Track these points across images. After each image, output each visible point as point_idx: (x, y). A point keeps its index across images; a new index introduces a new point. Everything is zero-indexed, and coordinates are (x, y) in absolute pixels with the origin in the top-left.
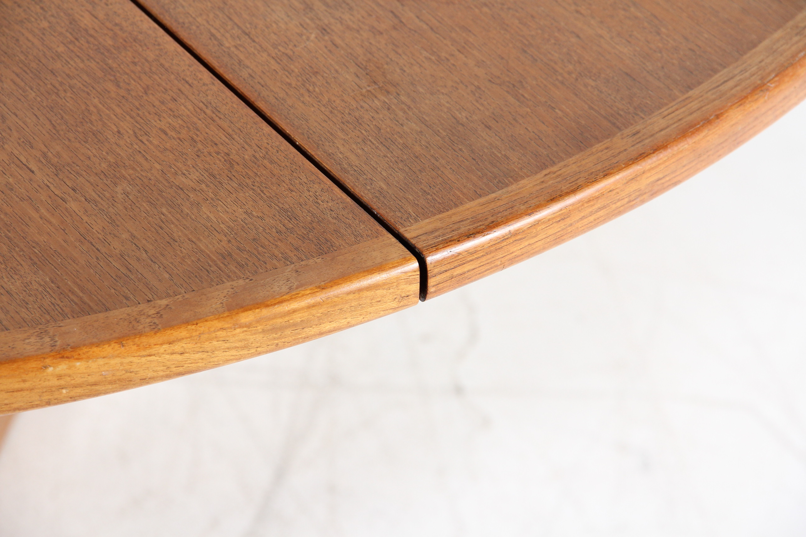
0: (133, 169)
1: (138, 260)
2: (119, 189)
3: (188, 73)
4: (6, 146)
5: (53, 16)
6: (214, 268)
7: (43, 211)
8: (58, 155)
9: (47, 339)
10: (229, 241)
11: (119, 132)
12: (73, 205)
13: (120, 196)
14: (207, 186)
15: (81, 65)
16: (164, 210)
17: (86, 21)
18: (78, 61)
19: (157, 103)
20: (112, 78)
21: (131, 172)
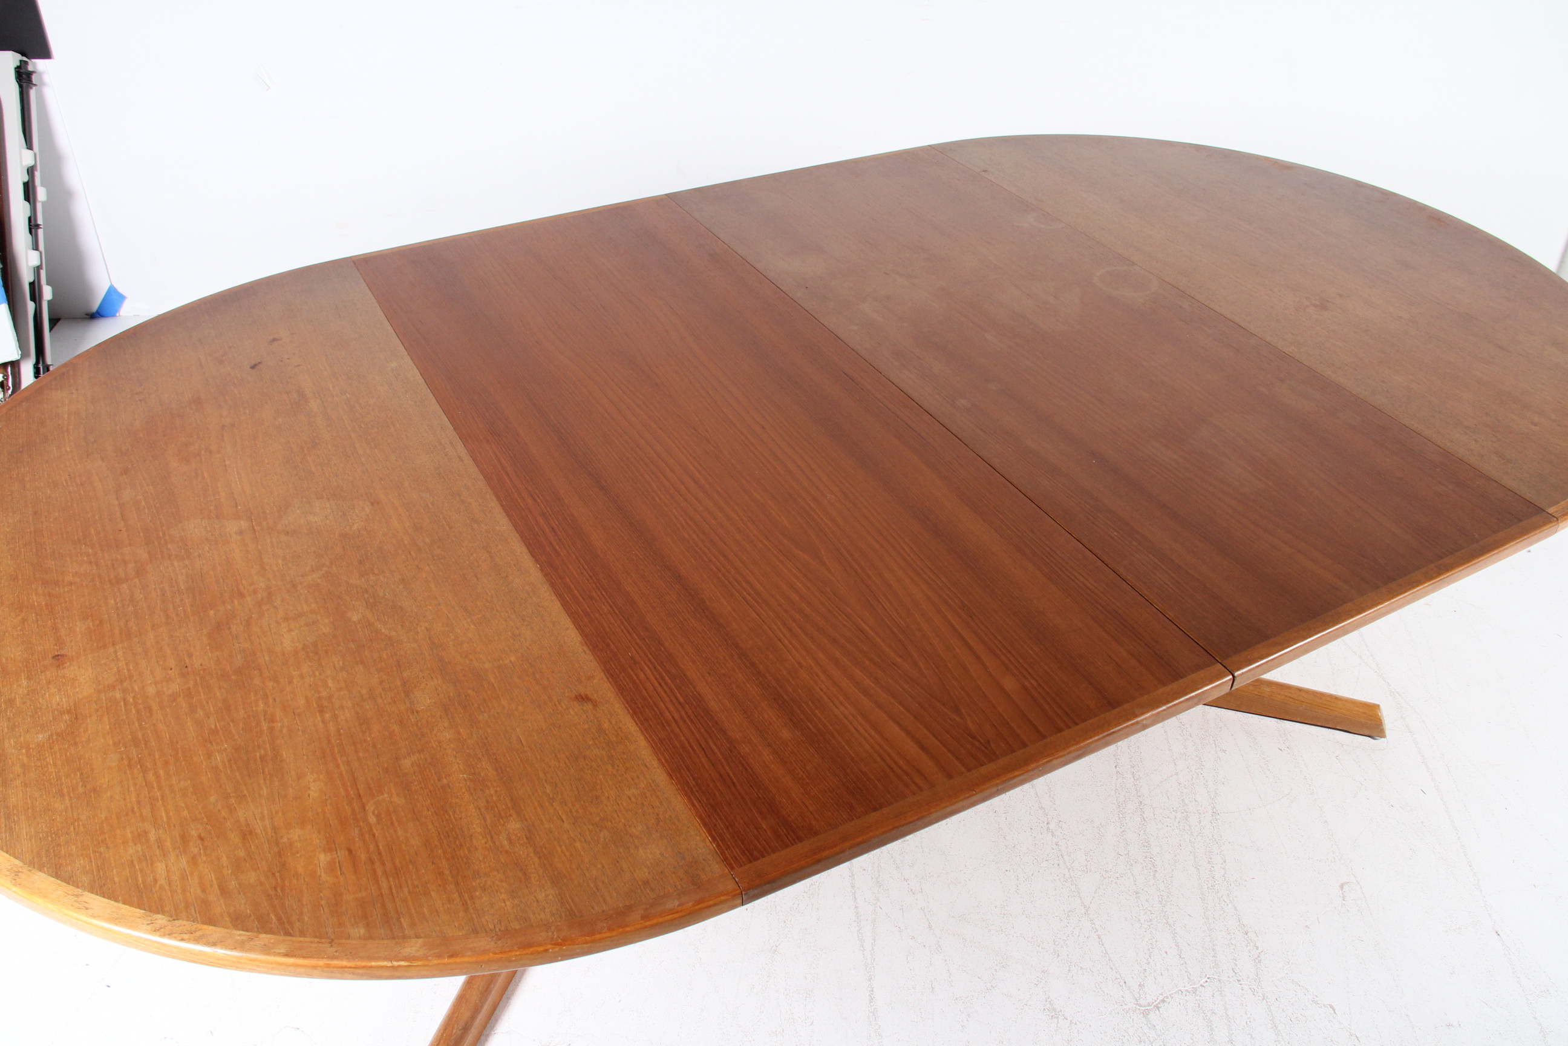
0: (611, 821)
1: (603, 882)
2: (602, 835)
3: (648, 760)
4: (554, 804)
5: (591, 721)
6: (639, 891)
7: (563, 847)
8: (577, 811)
9: (550, 934)
10: (649, 873)
11: (608, 797)
12: (578, 845)
13: (602, 839)
14: (645, 835)
15: (599, 753)
16: (621, 850)
17: (606, 725)
18: (597, 750)
19: (630, 779)
20: (611, 762)
21: (610, 823)
